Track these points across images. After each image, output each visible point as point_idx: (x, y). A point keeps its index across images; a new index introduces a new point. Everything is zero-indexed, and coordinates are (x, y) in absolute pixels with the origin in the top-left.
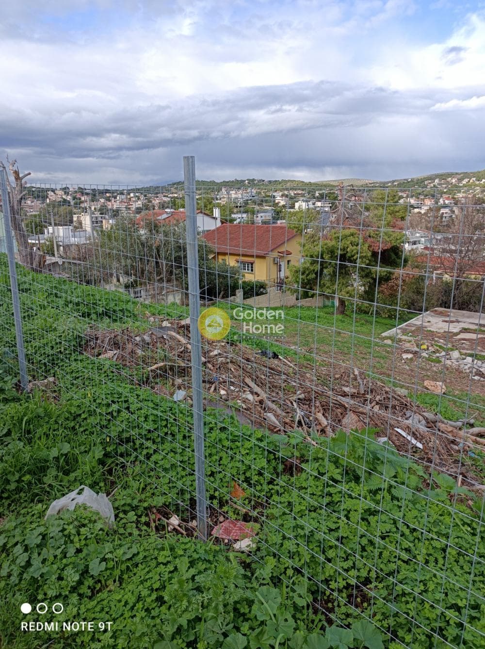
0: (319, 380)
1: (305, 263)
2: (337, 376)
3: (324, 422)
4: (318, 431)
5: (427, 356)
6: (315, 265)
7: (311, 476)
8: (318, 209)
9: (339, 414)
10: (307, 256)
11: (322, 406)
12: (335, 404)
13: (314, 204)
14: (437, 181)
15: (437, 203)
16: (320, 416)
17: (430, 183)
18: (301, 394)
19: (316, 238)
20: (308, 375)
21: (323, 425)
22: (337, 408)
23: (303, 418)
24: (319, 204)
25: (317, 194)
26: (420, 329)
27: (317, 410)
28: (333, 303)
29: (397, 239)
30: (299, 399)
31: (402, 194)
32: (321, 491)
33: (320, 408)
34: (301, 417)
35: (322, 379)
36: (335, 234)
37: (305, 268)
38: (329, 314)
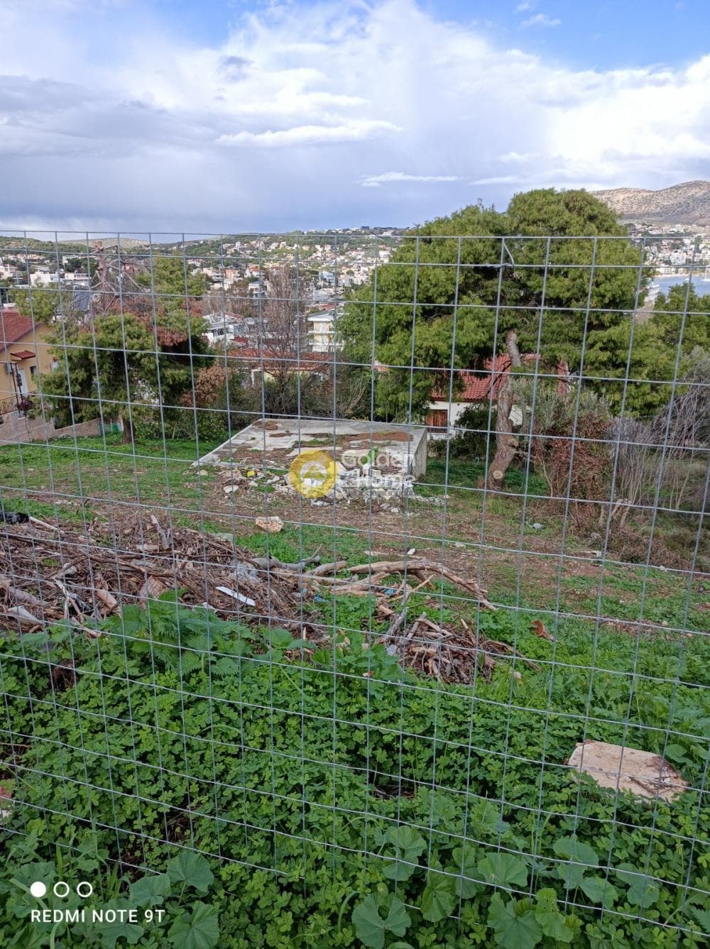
0: (99, 541)
1: (60, 369)
2: (126, 532)
3: (112, 601)
4: (103, 616)
5: (256, 485)
6: (77, 371)
7: (92, 681)
8: (69, 284)
9: (134, 584)
10: (62, 358)
11: (105, 578)
12: (126, 571)
13: (62, 276)
14: (238, 244)
15: (242, 275)
16: (104, 593)
17: (229, 247)
18: (69, 567)
19: (73, 329)
20: (81, 538)
21: (111, 606)
22: (131, 576)
23: (77, 602)
24: (70, 276)
25: (65, 261)
26: (243, 450)
27: (99, 585)
28: (116, 427)
29: (195, 327)
30: (67, 575)
31: (195, 262)
32: (109, 698)
33: (103, 582)
34: (73, 601)
35: (104, 540)
36: (101, 321)
37: (60, 377)
38: (112, 444)
